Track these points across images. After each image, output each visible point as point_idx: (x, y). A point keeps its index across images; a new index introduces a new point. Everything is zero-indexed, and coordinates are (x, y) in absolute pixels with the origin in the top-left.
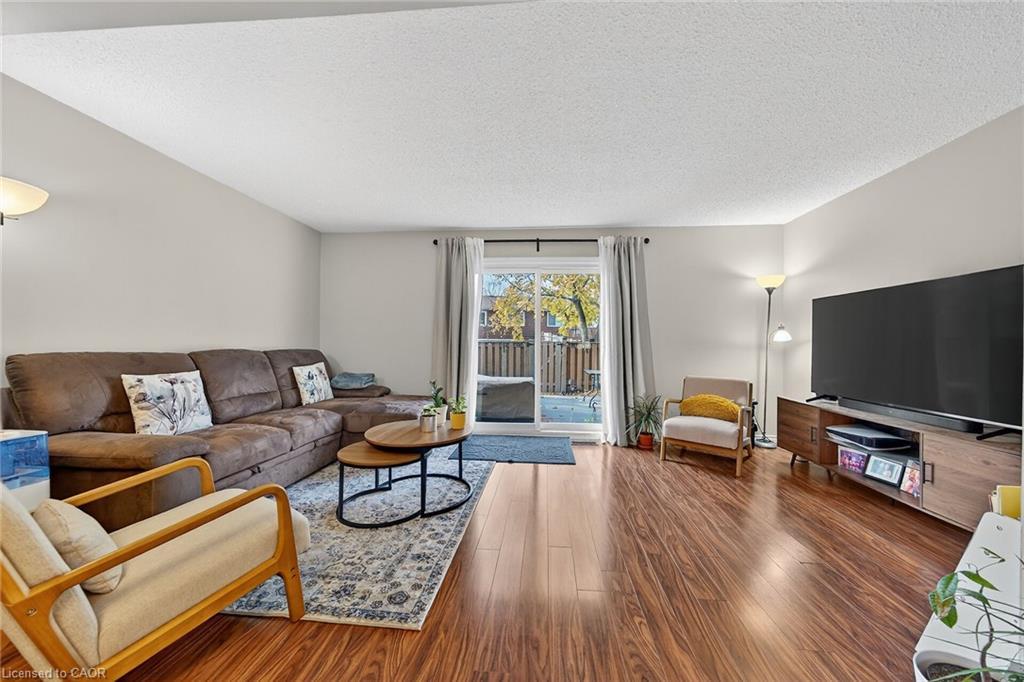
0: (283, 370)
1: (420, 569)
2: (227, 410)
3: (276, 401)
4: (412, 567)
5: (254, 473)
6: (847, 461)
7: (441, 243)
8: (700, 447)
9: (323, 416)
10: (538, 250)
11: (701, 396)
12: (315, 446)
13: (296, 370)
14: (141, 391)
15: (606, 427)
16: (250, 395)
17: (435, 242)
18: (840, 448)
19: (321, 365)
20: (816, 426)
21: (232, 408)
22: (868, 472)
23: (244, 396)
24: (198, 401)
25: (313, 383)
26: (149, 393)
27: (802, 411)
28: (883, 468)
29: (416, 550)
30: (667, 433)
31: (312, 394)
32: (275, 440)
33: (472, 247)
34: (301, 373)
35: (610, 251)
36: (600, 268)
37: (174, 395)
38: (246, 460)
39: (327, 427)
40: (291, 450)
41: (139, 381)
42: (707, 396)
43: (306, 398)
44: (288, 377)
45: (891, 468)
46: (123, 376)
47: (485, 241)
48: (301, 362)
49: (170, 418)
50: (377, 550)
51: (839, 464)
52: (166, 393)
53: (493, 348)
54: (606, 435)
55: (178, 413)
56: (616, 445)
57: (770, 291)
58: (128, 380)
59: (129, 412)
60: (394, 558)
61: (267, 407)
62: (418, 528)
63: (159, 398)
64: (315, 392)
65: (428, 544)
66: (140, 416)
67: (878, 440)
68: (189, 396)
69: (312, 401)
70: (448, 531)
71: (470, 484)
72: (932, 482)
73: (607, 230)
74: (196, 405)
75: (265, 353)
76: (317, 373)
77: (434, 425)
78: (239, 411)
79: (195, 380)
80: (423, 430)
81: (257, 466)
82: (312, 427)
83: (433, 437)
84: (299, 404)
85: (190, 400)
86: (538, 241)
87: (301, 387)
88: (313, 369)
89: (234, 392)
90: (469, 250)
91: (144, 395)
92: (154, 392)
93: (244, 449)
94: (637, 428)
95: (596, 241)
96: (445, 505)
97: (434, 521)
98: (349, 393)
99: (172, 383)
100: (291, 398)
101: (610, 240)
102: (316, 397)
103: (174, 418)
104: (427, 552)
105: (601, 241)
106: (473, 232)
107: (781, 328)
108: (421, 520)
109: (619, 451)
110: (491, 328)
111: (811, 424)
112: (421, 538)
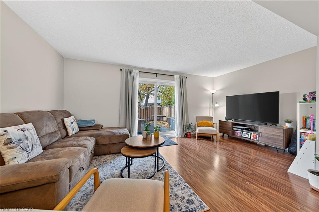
0: (59, 120)
2: (43, 142)
3: (59, 136)
4: (179, 189)
5: (81, 171)
6: (237, 134)
7: (124, 71)
8: (207, 135)
10: (156, 77)
11: (203, 121)
13: (65, 120)
14: (8, 137)
15: (177, 132)
16: (50, 133)
17: (121, 70)
18: (235, 131)
19: (73, 117)
20: (231, 126)
21: (45, 141)
22: (243, 136)
24: (37, 139)
25: (74, 125)
26: (13, 138)
27: (226, 123)
28: (246, 135)
29: (172, 183)
30: (199, 132)
32: (85, 153)
33: (135, 73)
35: (178, 79)
36: (175, 84)
37: (26, 138)
38: (80, 165)
41: (5, 131)
42: (205, 121)
43: (70, 133)
44: (62, 123)
45: (248, 134)
47: (140, 72)
48: (67, 116)
49: (27, 151)
51: (235, 135)
52: (22, 137)
54: (178, 134)
55: (30, 148)
57: (213, 94)
62: (162, 176)
63: (19, 140)
64: (74, 129)
66: (12, 153)
67: (246, 128)
68: (33, 138)
69: (72, 134)
70: (172, 174)
72: (261, 136)
73: (177, 73)
74: (36, 142)
75: (50, 112)
78: (48, 142)
79: (33, 128)
80: (147, 139)
81: (82, 167)
84: (68, 136)
85: (34, 140)
86: (157, 73)
87: (68, 127)
88: (71, 119)
91: (10, 139)
92: (16, 137)
93: (79, 160)
99: (23, 131)
100: (64, 133)
101: (178, 76)
102: (75, 132)
103: (29, 151)
105: (175, 76)
106: (136, 68)
107: (217, 103)
109: (181, 139)
111: (229, 126)
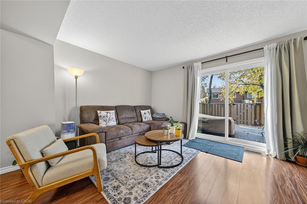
0: (138, 111)
1: (142, 190)
2: (122, 121)
3: (135, 120)
4: (141, 188)
5: (120, 139)
7: (186, 67)
9: (143, 125)
10: (227, 61)
12: (140, 134)
13: (141, 111)
14: (101, 115)
15: (268, 146)
16: (128, 117)
17: (183, 68)
19: (149, 110)
21: (123, 121)
23: (126, 118)
24: (113, 118)
25: (146, 115)
29: (147, 181)
31: (145, 118)
32: (126, 131)
34: (143, 112)
37: (107, 116)
38: (117, 135)
39: (144, 129)
40: (132, 134)
41: (101, 112)
43: (144, 120)
44: (139, 113)
46: (98, 111)
47: (202, 63)
48: (144, 109)
49: (106, 122)
50: (137, 175)
52: (105, 116)
53: (218, 106)
54: (269, 151)
55: (108, 121)
56: (276, 157)
58: (99, 112)
59: (99, 120)
60: (138, 181)
61: (132, 121)
62: (154, 171)
64: (146, 118)
65: (152, 180)
66: (100, 121)
68: (111, 117)
69: (145, 121)
70: (162, 177)
71: (184, 158)
74: (112, 119)
75: (134, 106)
76: (147, 112)
77: (168, 133)
78: (125, 122)
79: (113, 113)
80: (164, 134)
81: (120, 137)
82: (139, 128)
83: (167, 137)
84: (142, 121)
86: (226, 57)
87: (142, 116)
88: (146, 111)
89: (124, 116)
90: (196, 68)
92: (103, 115)
93: (116, 132)
94: (295, 151)
95: (263, 48)
96: (169, 165)
97: (161, 170)
98: (156, 119)
99: (107, 113)
100: (140, 119)
102: (146, 120)
103: (107, 122)
104: (150, 183)
105: (266, 47)
106: (196, 61)
108: (157, 168)
109: (278, 162)
110: (220, 99)
112: (152, 176)
